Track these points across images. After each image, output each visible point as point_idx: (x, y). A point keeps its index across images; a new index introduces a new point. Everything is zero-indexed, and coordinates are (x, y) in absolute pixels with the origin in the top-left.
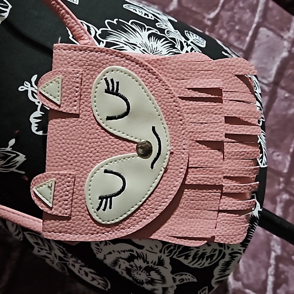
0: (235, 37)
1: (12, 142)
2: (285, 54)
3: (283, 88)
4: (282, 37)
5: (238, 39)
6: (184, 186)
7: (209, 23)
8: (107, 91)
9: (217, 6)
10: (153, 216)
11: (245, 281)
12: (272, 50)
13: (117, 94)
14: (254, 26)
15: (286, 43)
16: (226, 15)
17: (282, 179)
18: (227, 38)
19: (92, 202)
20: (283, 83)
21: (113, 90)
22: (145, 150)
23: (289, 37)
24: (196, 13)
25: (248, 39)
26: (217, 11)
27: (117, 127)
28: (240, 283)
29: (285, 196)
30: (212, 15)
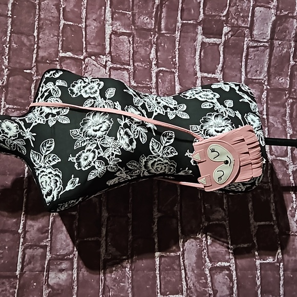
0: (242, 20)
1: (187, 168)
2: (274, 18)
3: (277, 40)
4: (270, 8)
5: (244, 21)
6: (240, 167)
7: (224, 18)
8: (212, 152)
9: (227, 6)
10: (234, 177)
11: (276, 154)
12: (264, 20)
13: (215, 151)
14: (251, 8)
15: (273, 11)
16: (233, 9)
17: (287, 92)
18: (237, 24)
19: (216, 180)
20: (276, 37)
21: (213, 151)
22: (226, 162)
23: (274, 6)
24: (215, 16)
25: (249, 19)
26: (227, 9)
27: (217, 159)
28: (274, 156)
29: (290, 101)
30: (225, 13)
